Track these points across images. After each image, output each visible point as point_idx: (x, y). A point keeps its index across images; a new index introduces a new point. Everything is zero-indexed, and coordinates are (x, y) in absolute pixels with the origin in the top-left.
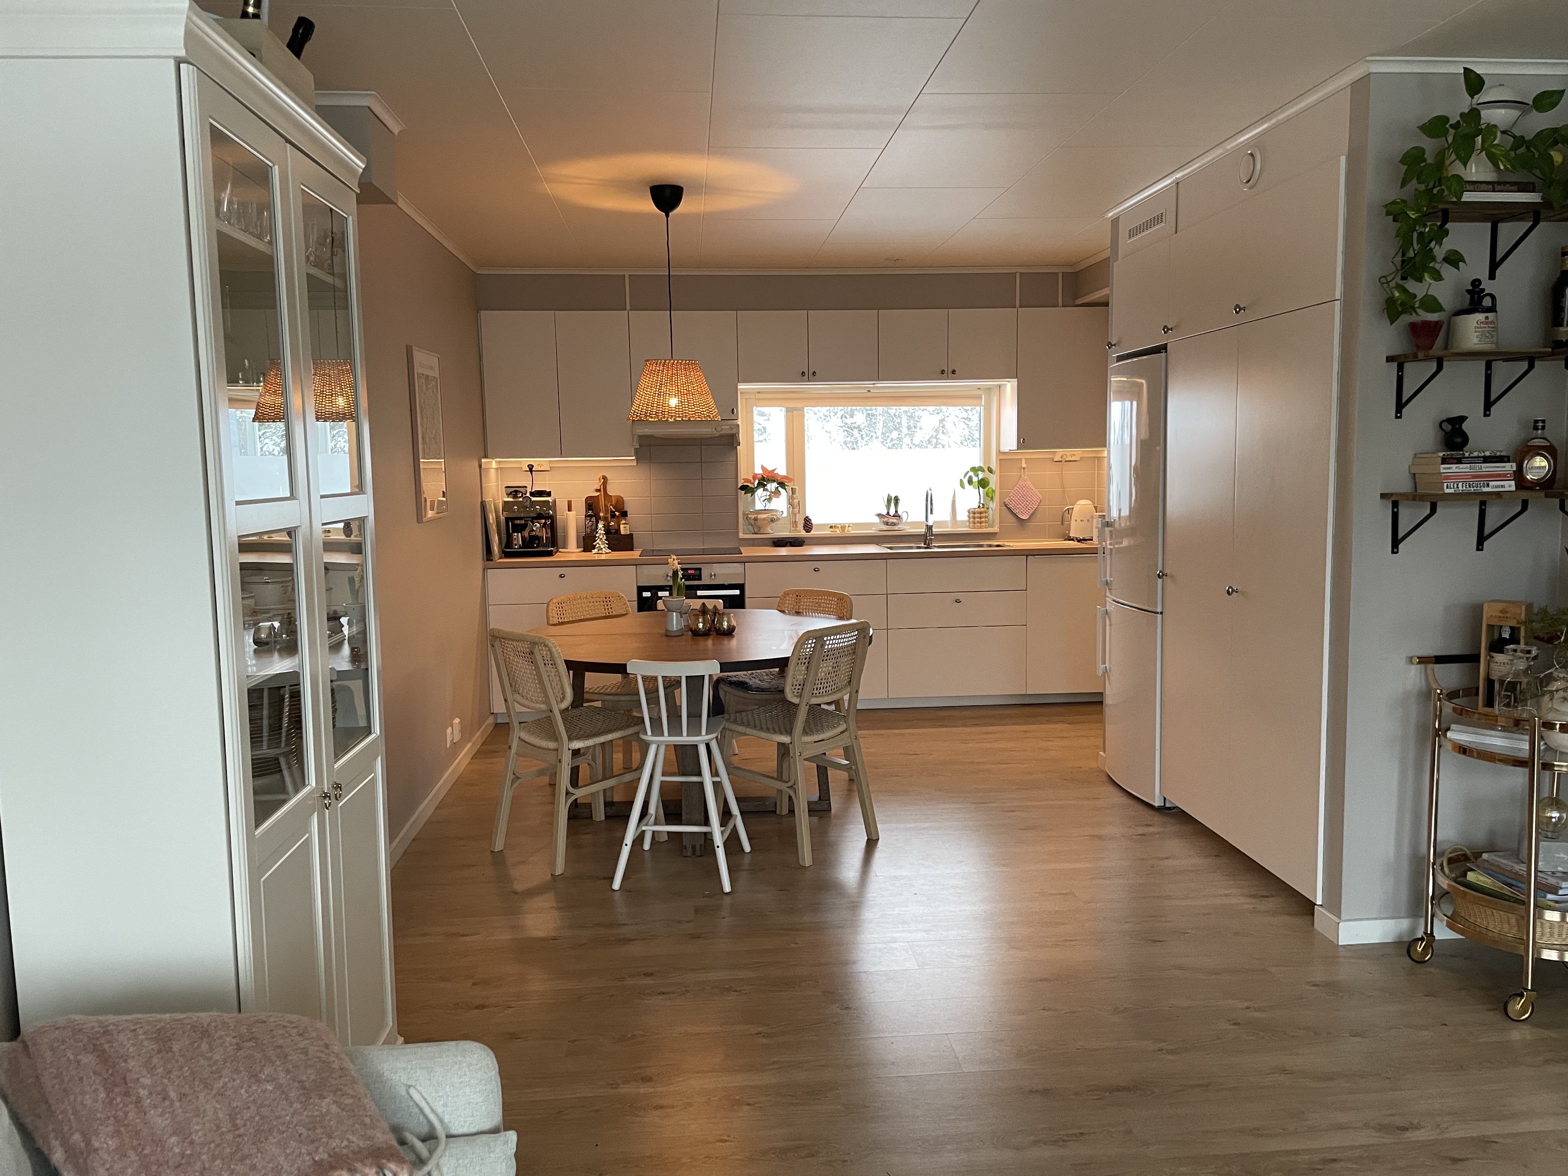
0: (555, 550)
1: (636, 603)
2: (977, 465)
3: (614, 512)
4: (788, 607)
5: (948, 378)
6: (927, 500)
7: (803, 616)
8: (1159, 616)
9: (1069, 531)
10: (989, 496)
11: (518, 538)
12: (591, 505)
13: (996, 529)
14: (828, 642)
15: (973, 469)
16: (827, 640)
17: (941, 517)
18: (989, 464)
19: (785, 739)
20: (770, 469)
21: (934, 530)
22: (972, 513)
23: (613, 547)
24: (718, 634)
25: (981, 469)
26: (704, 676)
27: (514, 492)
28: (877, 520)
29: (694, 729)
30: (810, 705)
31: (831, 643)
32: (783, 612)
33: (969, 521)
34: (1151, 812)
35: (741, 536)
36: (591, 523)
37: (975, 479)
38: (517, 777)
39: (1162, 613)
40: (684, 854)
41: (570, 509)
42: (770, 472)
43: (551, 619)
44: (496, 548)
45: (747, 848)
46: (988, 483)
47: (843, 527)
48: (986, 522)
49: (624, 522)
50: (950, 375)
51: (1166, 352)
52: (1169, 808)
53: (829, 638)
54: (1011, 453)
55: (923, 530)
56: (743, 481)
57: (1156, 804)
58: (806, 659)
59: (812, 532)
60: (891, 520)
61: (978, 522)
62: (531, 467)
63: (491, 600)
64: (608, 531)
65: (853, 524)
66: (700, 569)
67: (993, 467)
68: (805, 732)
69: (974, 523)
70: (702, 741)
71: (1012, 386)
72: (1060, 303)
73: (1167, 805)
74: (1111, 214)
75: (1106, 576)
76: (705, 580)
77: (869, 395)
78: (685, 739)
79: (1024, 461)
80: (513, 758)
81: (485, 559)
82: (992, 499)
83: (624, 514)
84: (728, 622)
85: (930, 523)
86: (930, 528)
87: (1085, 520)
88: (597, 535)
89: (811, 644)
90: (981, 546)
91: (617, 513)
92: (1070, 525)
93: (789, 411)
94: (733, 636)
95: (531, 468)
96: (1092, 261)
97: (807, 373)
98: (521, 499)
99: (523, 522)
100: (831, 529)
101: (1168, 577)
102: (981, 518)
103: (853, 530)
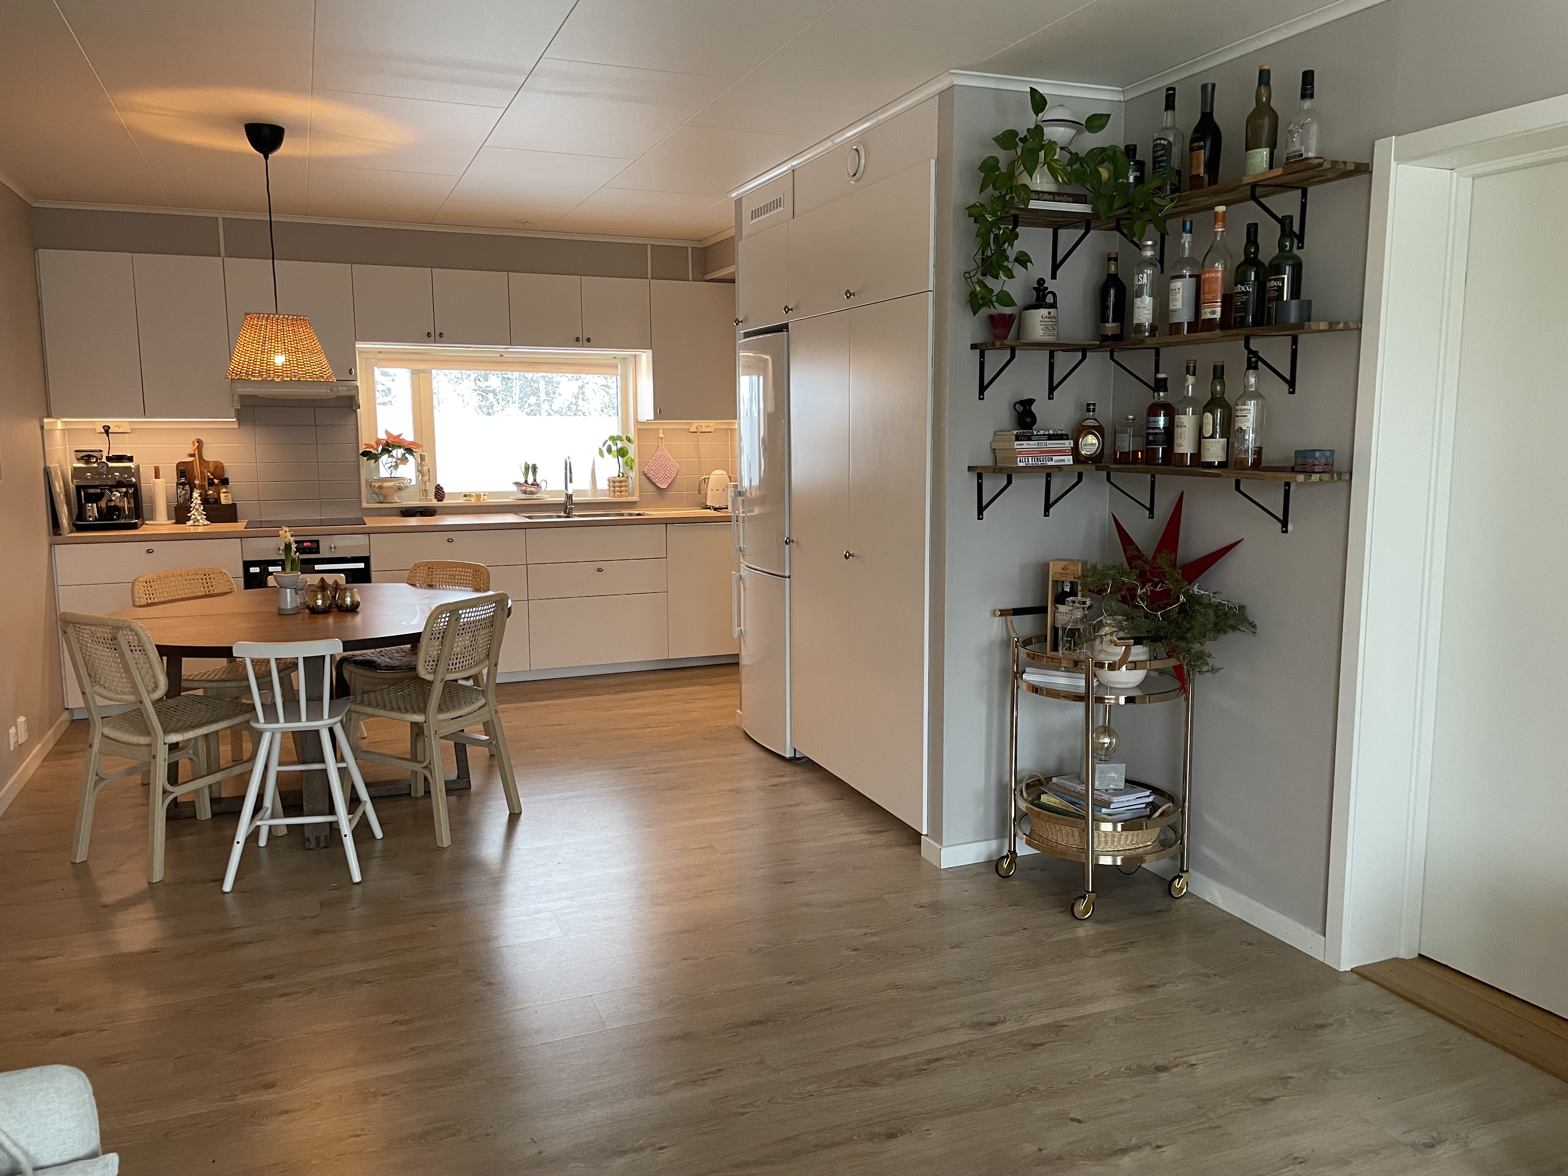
0: (140, 523)
1: (242, 580)
2: (615, 434)
3: (212, 480)
4: (419, 580)
5: (583, 346)
6: (566, 469)
7: (436, 588)
8: (787, 580)
9: (706, 498)
10: (629, 465)
11: (92, 509)
12: (184, 472)
13: (636, 498)
14: (463, 616)
15: (612, 438)
16: (462, 613)
17: (580, 485)
18: (628, 433)
19: (419, 718)
20: (395, 434)
21: (574, 499)
22: (612, 482)
23: (212, 517)
24: (340, 611)
25: (619, 438)
26: (324, 656)
27: (87, 457)
28: (514, 488)
29: (315, 711)
30: (446, 681)
31: (467, 616)
32: (414, 585)
33: (609, 490)
34: (784, 764)
35: (365, 505)
36: (184, 492)
37: (614, 448)
38: (101, 778)
39: (789, 577)
40: (307, 847)
41: (157, 476)
42: (395, 437)
43: (137, 599)
44: (64, 521)
45: (379, 833)
46: (627, 453)
47: (478, 496)
48: (626, 491)
49: (224, 490)
50: (585, 342)
51: (787, 331)
52: (799, 759)
53: (464, 611)
54: (648, 422)
55: (563, 499)
56: (364, 446)
57: (787, 756)
58: (439, 633)
59: (444, 501)
60: (529, 489)
61: (617, 491)
62: (106, 428)
63: (61, 580)
64: (205, 501)
65: (488, 492)
66: (317, 542)
67: (632, 437)
68: (440, 710)
69: (614, 492)
70: (324, 726)
71: (647, 357)
72: (691, 278)
73: (797, 756)
74: (734, 195)
75: (739, 544)
76: (324, 553)
77: (501, 359)
78: (304, 724)
79: (661, 431)
80: (95, 757)
81: (51, 534)
82: (631, 468)
83: (225, 482)
84: (351, 597)
85: (570, 492)
86: (569, 497)
87: (721, 490)
88: (193, 505)
89: (445, 618)
90: (622, 515)
91: (216, 481)
92: (706, 494)
93: (414, 373)
94: (357, 613)
95: (107, 430)
96: (719, 239)
97: (433, 334)
98: (95, 465)
99: (99, 491)
100: (465, 498)
101: (794, 544)
102: (621, 487)
103: (488, 499)
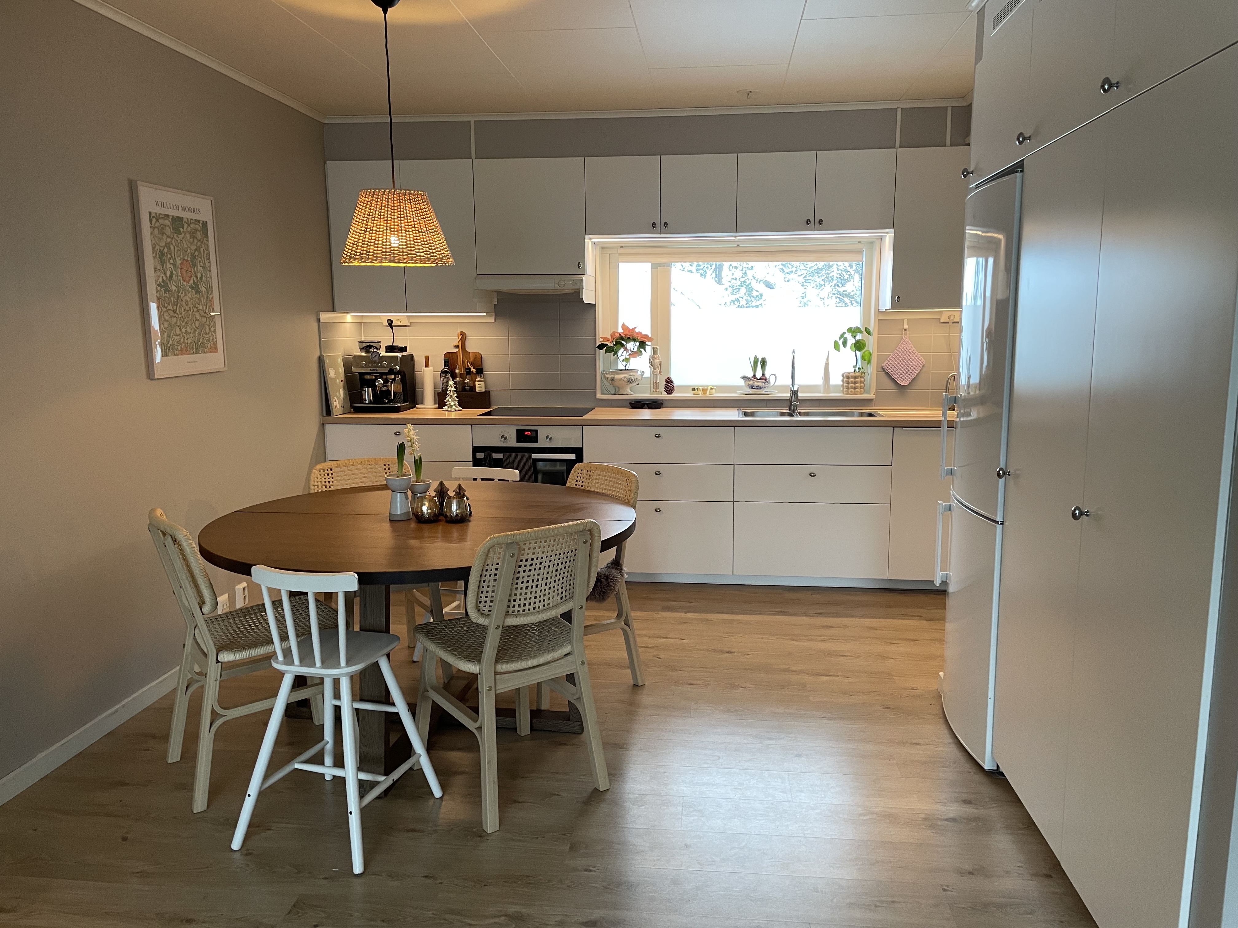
0: (410, 406)
1: (471, 460)
2: (853, 326)
3: (471, 369)
5: (814, 229)
8: (999, 527)
10: (867, 359)
11: (368, 394)
12: (450, 361)
13: (871, 396)
15: (850, 330)
17: (810, 381)
18: (868, 324)
20: (631, 328)
22: (847, 377)
25: (858, 330)
28: (742, 382)
30: (505, 627)
33: (842, 386)
34: (981, 775)
35: (599, 396)
36: (445, 379)
37: (851, 341)
39: (1002, 523)
41: (427, 365)
43: (312, 487)
44: (337, 404)
45: (437, 792)
46: (865, 346)
47: (705, 390)
48: (862, 387)
49: (478, 379)
50: (817, 225)
51: (1021, 171)
52: (999, 778)
54: (887, 312)
56: (601, 340)
57: (986, 767)
60: (756, 384)
61: (852, 388)
64: (461, 388)
65: (716, 386)
66: (537, 431)
67: (872, 329)
69: (848, 388)
71: (888, 238)
73: (997, 774)
76: (542, 443)
78: (318, 671)
79: (906, 321)
81: (322, 415)
82: (869, 362)
83: (480, 371)
85: (796, 388)
86: (795, 393)
88: (449, 392)
90: (854, 414)
91: (474, 370)
93: (654, 266)
95: (390, 323)
97: (658, 224)
98: (372, 354)
99: (372, 377)
100: (693, 391)
101: (1011, 478)
102: (855, 383)
103: (716, 393)
